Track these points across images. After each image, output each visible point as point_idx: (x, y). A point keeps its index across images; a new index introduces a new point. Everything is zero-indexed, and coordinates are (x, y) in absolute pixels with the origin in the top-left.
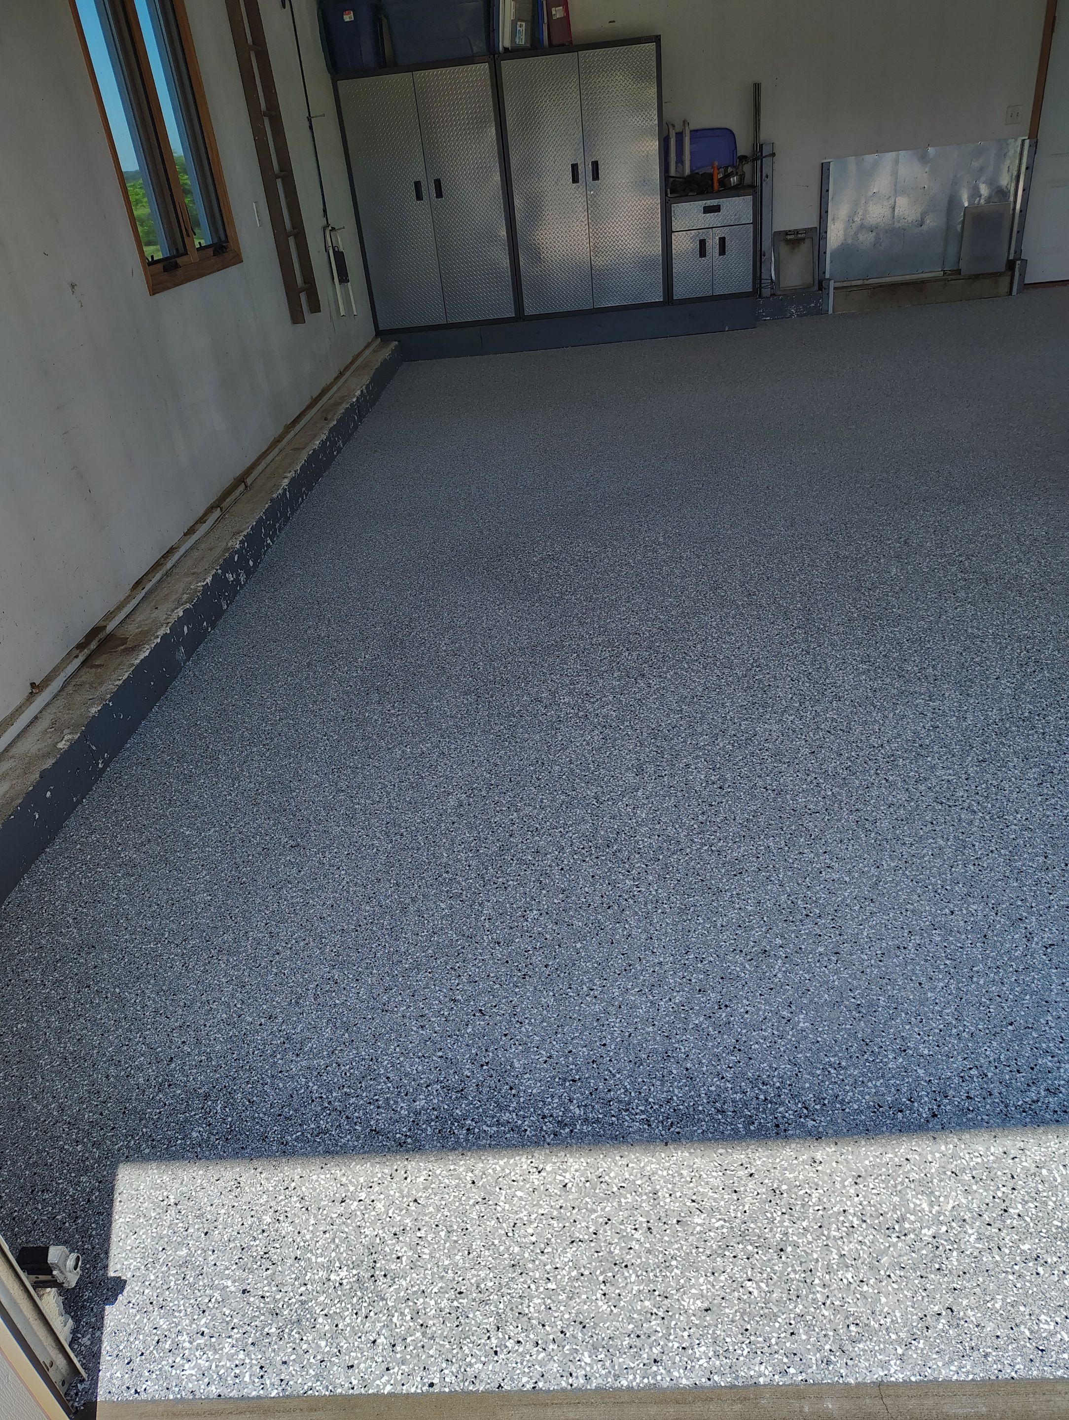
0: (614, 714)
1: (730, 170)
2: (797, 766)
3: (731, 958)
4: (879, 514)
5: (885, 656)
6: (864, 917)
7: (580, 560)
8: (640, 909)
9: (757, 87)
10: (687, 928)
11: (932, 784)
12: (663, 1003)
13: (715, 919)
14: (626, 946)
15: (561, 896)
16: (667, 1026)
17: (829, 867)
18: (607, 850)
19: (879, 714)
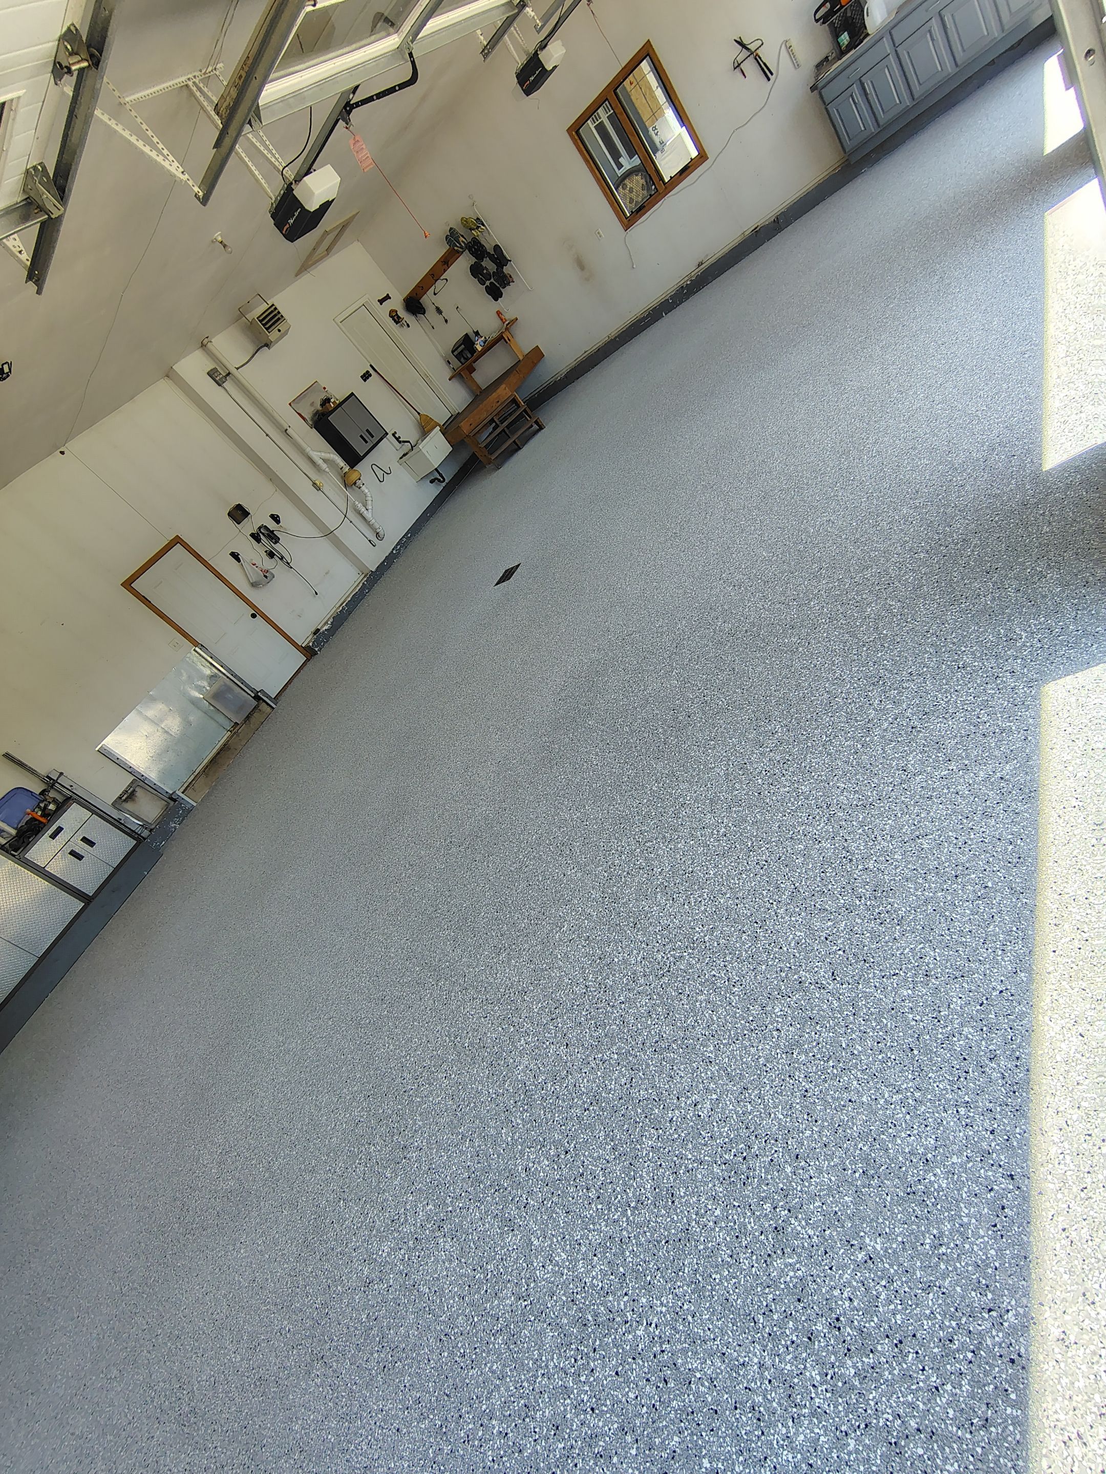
0: (430, 1206)
1: (42, 805)
2: (575, 1067)
3: (775, 1273)
4: (375, 868)
5: (502, 935)
6: (762, 1106)
7: (247, 1127)
8: (679, 1340)
9: (7, 756)
10: (722, 1299)
11: (641, 972)
12: (817, 1400)
13: (720, 1259)
14: (726, 1396)
15: (629, 1438)
16: (851, 1416)
17: (695, 1105)
18: (590, 1330)
19: (555, 970)
